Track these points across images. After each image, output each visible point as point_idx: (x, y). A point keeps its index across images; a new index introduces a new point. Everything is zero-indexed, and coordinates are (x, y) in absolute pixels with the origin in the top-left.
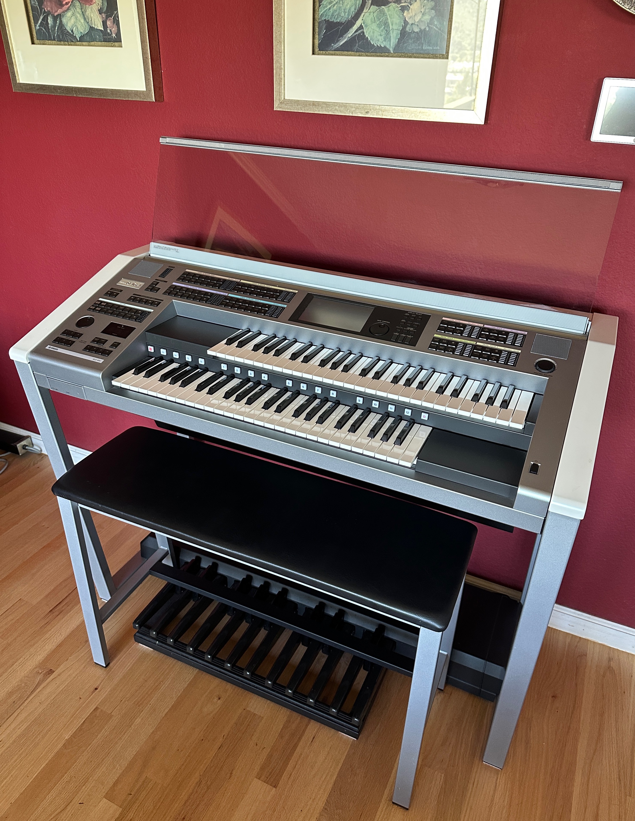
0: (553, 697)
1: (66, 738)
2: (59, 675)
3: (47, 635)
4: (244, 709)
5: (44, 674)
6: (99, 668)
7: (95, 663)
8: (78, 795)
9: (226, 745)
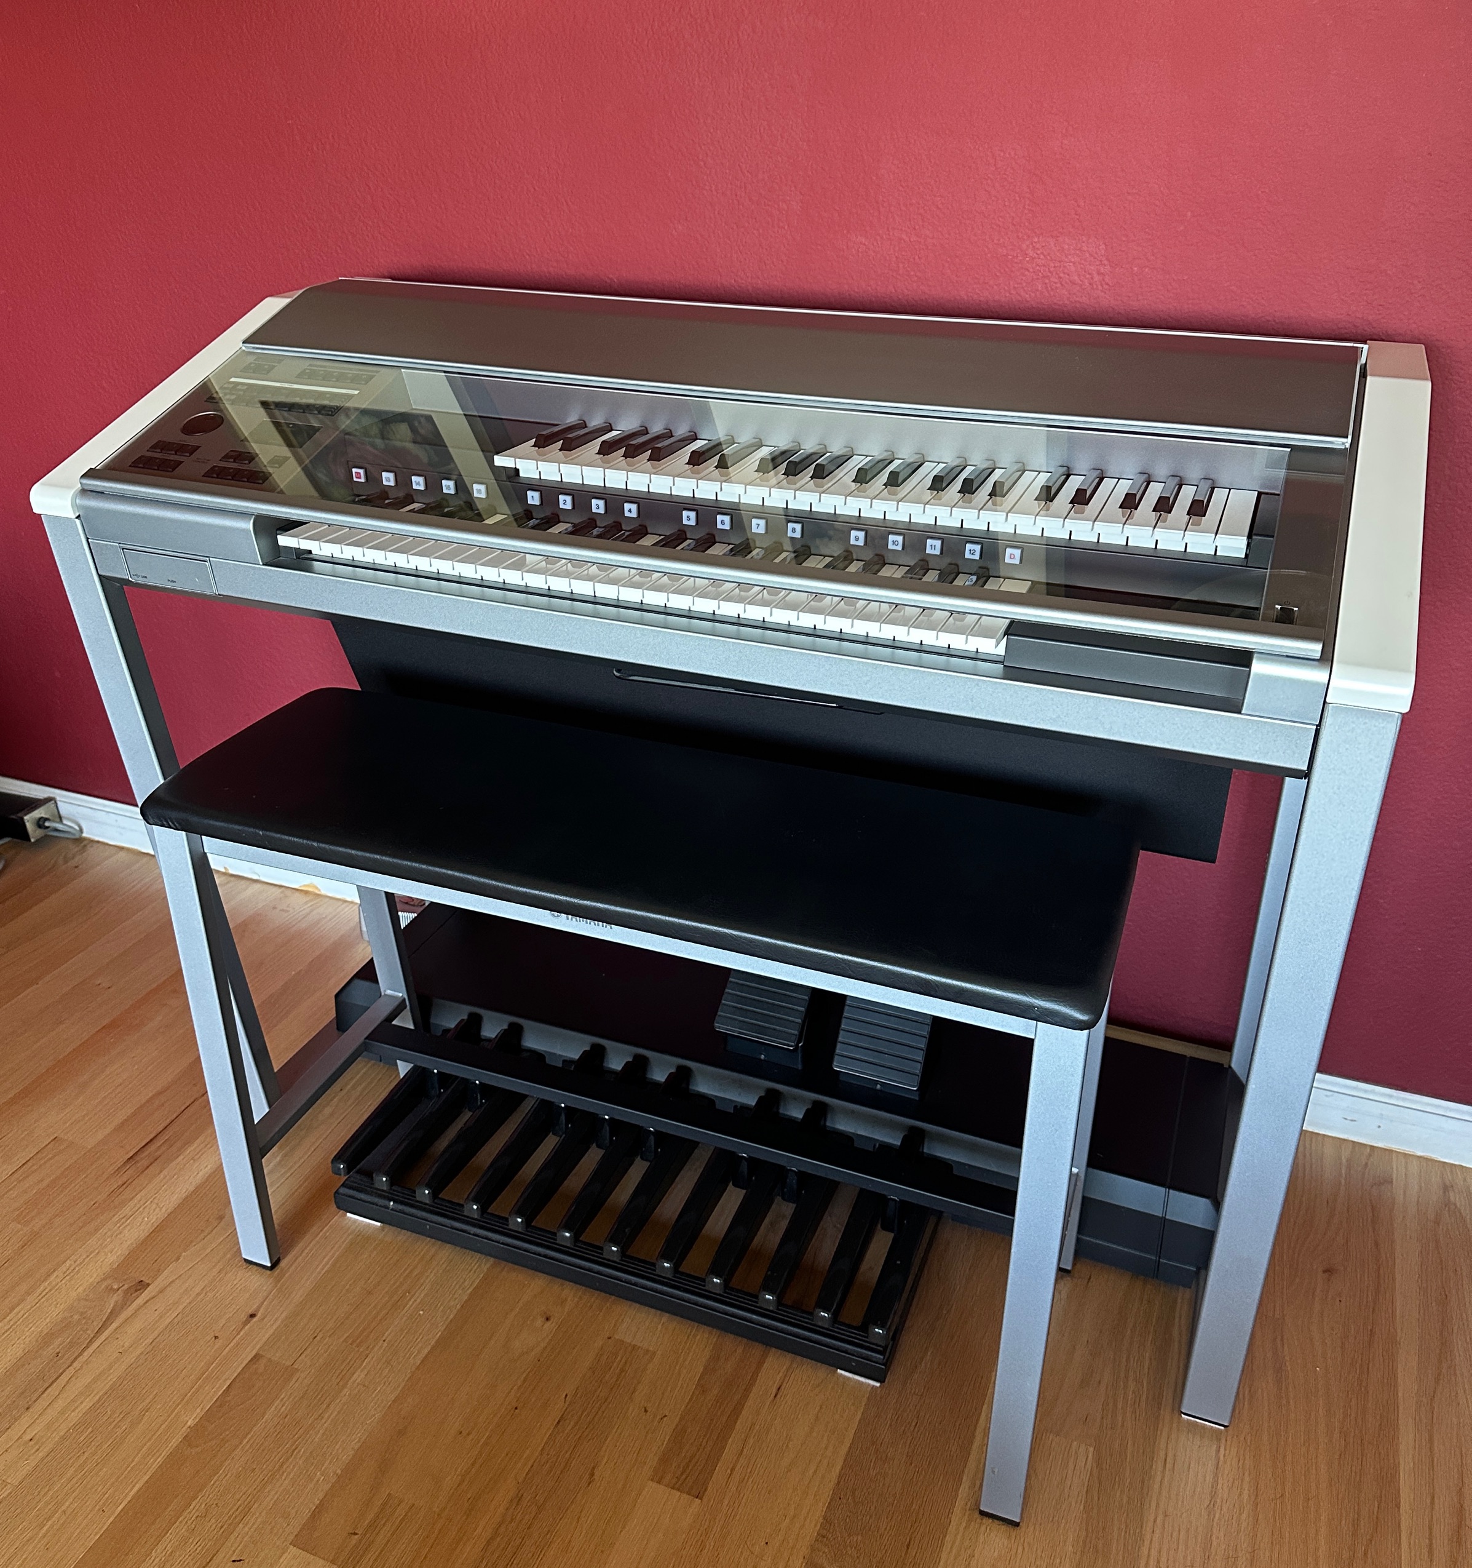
0: (1325, 1271)
1: (189, 1424)
2: (161, 1292)
3: (126, 1210)
4: (609, 1338)
5: (126, 1292)
6: (257, 1270)
7: (245, 1260)
8: (228, 1544)
9: (572, 1416)
